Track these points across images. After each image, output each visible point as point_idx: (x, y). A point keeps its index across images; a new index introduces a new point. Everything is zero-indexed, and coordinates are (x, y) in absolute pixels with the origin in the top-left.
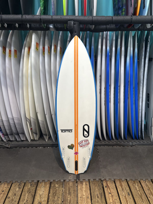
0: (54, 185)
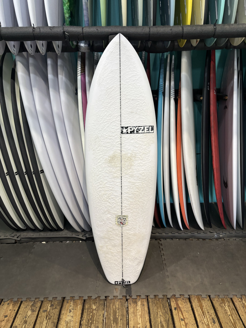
0: (90, 307)
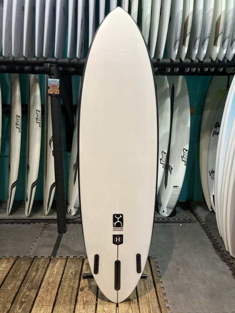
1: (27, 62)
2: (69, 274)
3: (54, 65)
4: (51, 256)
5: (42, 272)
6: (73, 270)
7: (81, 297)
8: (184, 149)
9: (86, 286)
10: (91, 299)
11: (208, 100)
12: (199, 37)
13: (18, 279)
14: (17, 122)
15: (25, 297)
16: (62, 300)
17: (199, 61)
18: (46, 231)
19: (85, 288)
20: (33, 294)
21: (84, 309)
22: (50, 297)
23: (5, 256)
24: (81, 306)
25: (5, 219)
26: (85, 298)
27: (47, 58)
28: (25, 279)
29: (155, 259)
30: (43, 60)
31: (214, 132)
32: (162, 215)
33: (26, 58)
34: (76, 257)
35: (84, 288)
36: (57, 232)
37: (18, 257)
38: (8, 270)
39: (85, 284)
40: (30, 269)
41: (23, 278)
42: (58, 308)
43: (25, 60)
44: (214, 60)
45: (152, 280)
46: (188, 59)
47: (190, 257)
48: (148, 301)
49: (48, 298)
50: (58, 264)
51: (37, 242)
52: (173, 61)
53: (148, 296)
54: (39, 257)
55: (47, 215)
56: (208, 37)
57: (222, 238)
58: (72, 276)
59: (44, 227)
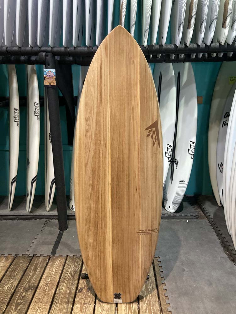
1: (20, 51)
2: (68, 274)
3: (49, 54)
4: (50, 254)
5: (40, 272)
6: (72, 270)
7: (79, 299)
8: (190, 142)
9: (85, 287)
10: (90, 302)
11: (217, 88)
12: (206, 19)
13: (16, 279)
14: (15, 115)
15: (21, 298)
16: (59, 302)
17: (206, 45)
18: (47, 228)
19: (84, 289)
20: (29, 295)
21: (81, 312)
22: (47, 298)
23: (4, 255)
24: (78, 309)
25: (6, 215)
26: (83, 300)
27: (41, 47)
28: (23, 278)
29: (158, 258)
30: (37, 49)
31: (223, 122)
32: (168, 211)
33: (20, 48)
34: (76, 255)
35: (82, 290)
36: (58, 228)
37: (17, 255)
38: (6, 269)
39: (84, 285)
40: (29, 268)
41: (20, 278)
42: (54, 310)
43: (19, 50)
44: (223, 43)
45: (155, 281)
46: (193, 44)
47: (196, 257)
48: (149, 304)
49: (45, 300)
50: (57, 263)
51: (37, 239)
52: (177, 47)
53: (149, 299)
54: (38, 255)
55: (48, 211)
56: (216, 18)
57: (230, 236)
58: (71, 276)
59: (45, 224)
